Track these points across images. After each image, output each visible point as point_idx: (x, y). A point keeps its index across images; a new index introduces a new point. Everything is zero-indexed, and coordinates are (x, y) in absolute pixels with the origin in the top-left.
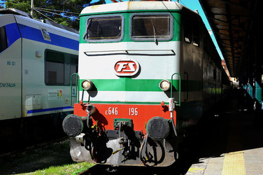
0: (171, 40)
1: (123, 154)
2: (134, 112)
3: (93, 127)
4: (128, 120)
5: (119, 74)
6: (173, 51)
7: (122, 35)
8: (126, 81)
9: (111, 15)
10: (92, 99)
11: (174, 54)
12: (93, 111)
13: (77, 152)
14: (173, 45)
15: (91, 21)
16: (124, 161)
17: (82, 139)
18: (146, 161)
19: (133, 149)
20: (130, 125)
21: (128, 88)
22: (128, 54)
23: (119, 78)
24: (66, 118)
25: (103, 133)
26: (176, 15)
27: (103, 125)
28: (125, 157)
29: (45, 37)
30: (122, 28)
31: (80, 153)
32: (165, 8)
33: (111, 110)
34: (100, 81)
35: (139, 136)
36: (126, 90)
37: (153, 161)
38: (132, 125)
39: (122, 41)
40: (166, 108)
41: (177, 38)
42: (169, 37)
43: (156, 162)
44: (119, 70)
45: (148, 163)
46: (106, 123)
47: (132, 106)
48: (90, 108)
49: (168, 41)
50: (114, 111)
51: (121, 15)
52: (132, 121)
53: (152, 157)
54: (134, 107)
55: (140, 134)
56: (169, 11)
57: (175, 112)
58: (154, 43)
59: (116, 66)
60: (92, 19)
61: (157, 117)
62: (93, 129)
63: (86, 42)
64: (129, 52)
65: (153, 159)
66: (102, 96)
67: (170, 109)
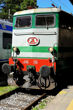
0: (54, 27)
1: (30, 83)
2: (36, 62)
3: (17, 69)
4: (33, 66)
5: (29, 44)
6: (55, 33)
7: (31, 25)
8: (33, 47)
9: (26, 16)
10: (17, 56)
11: (56, 34)
12: (17, 62)
13: (10, 81)
14: (56, 30)
15: (18, 19)
16: (31, 86)
17: (12, 75)
18: (41, 87)
19: (35, 80)
20: (34, 69)
21: (34, 51)
22: (34, 34)
23: (30, 46)
24: (3, 65)
25: (22, 72)
26: (57, 15)
27: (22, 68)
28: (31, 84)
29: (3, 27)
30: (31, 22)
31: (12, 81)
32: (52, 11)
33: (25, 61)
34: (21, 47)
35: (38, 74)
36: (33, 52)
37: (44, 87)
38: (35, 69)
39: (31, 28)
40: (51, 61)
41: (57, 26)
42: (54, 25)
43: (46, 87)
44: (30, 42)
45: (42, 88)
46: (23, 67)
47: (35, 60)
48: (16, 60)
49: (53, 28)
50: (27, 62)
51: (31, 15)
52: (35, 67)
53: (44, 85)
54: (36, 60)
55: (39, 73)
56: (53, 13)
57: (55, 63)
58: (46, 29)
59: (28, 40)
60: (18, 18)
61: (45, 66)
62: (17, 70)
63: (15, 29)
64: (34, 33)
65: (45, 86)
66: (22, 55)
67: (52, 62)
